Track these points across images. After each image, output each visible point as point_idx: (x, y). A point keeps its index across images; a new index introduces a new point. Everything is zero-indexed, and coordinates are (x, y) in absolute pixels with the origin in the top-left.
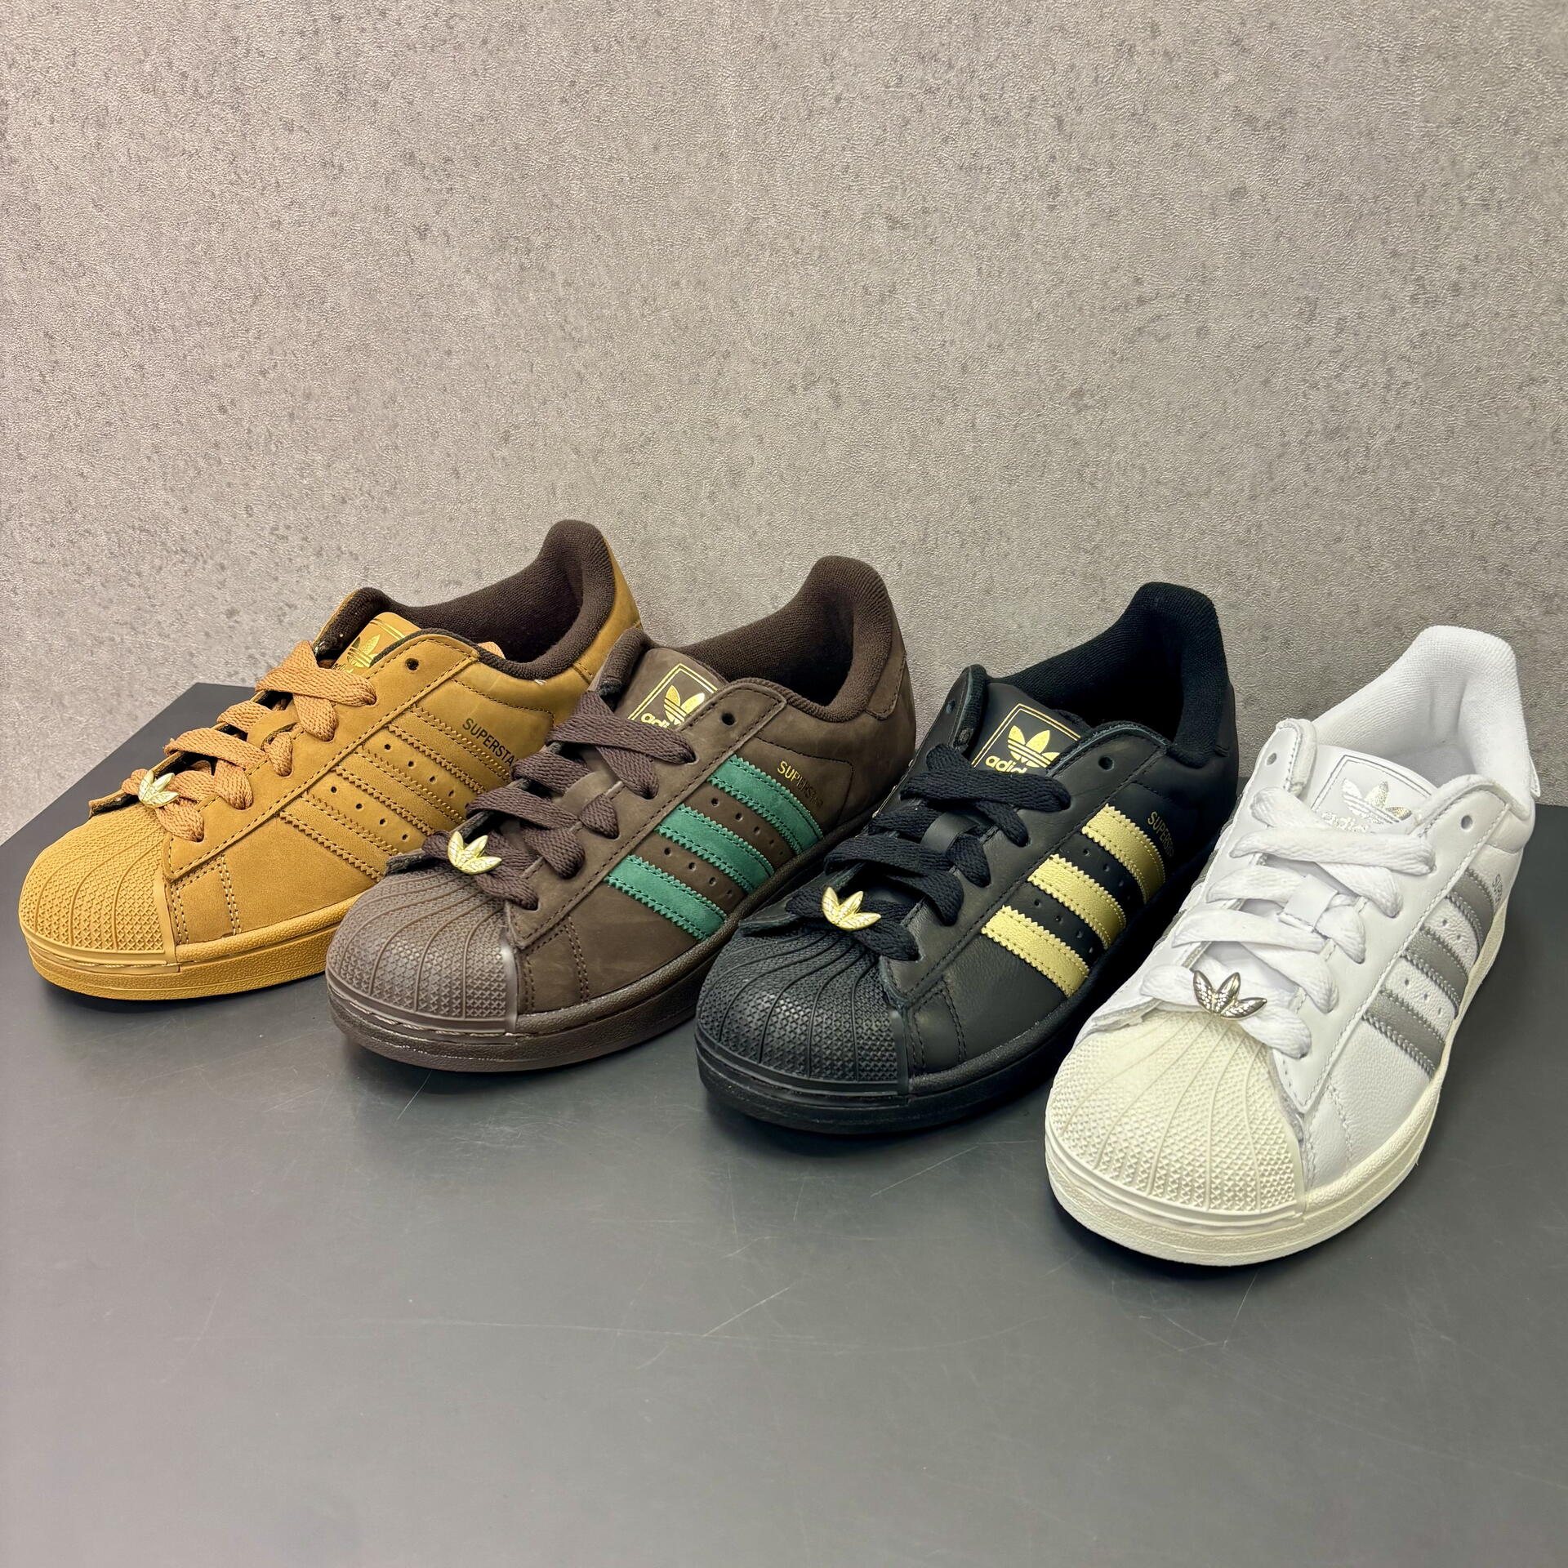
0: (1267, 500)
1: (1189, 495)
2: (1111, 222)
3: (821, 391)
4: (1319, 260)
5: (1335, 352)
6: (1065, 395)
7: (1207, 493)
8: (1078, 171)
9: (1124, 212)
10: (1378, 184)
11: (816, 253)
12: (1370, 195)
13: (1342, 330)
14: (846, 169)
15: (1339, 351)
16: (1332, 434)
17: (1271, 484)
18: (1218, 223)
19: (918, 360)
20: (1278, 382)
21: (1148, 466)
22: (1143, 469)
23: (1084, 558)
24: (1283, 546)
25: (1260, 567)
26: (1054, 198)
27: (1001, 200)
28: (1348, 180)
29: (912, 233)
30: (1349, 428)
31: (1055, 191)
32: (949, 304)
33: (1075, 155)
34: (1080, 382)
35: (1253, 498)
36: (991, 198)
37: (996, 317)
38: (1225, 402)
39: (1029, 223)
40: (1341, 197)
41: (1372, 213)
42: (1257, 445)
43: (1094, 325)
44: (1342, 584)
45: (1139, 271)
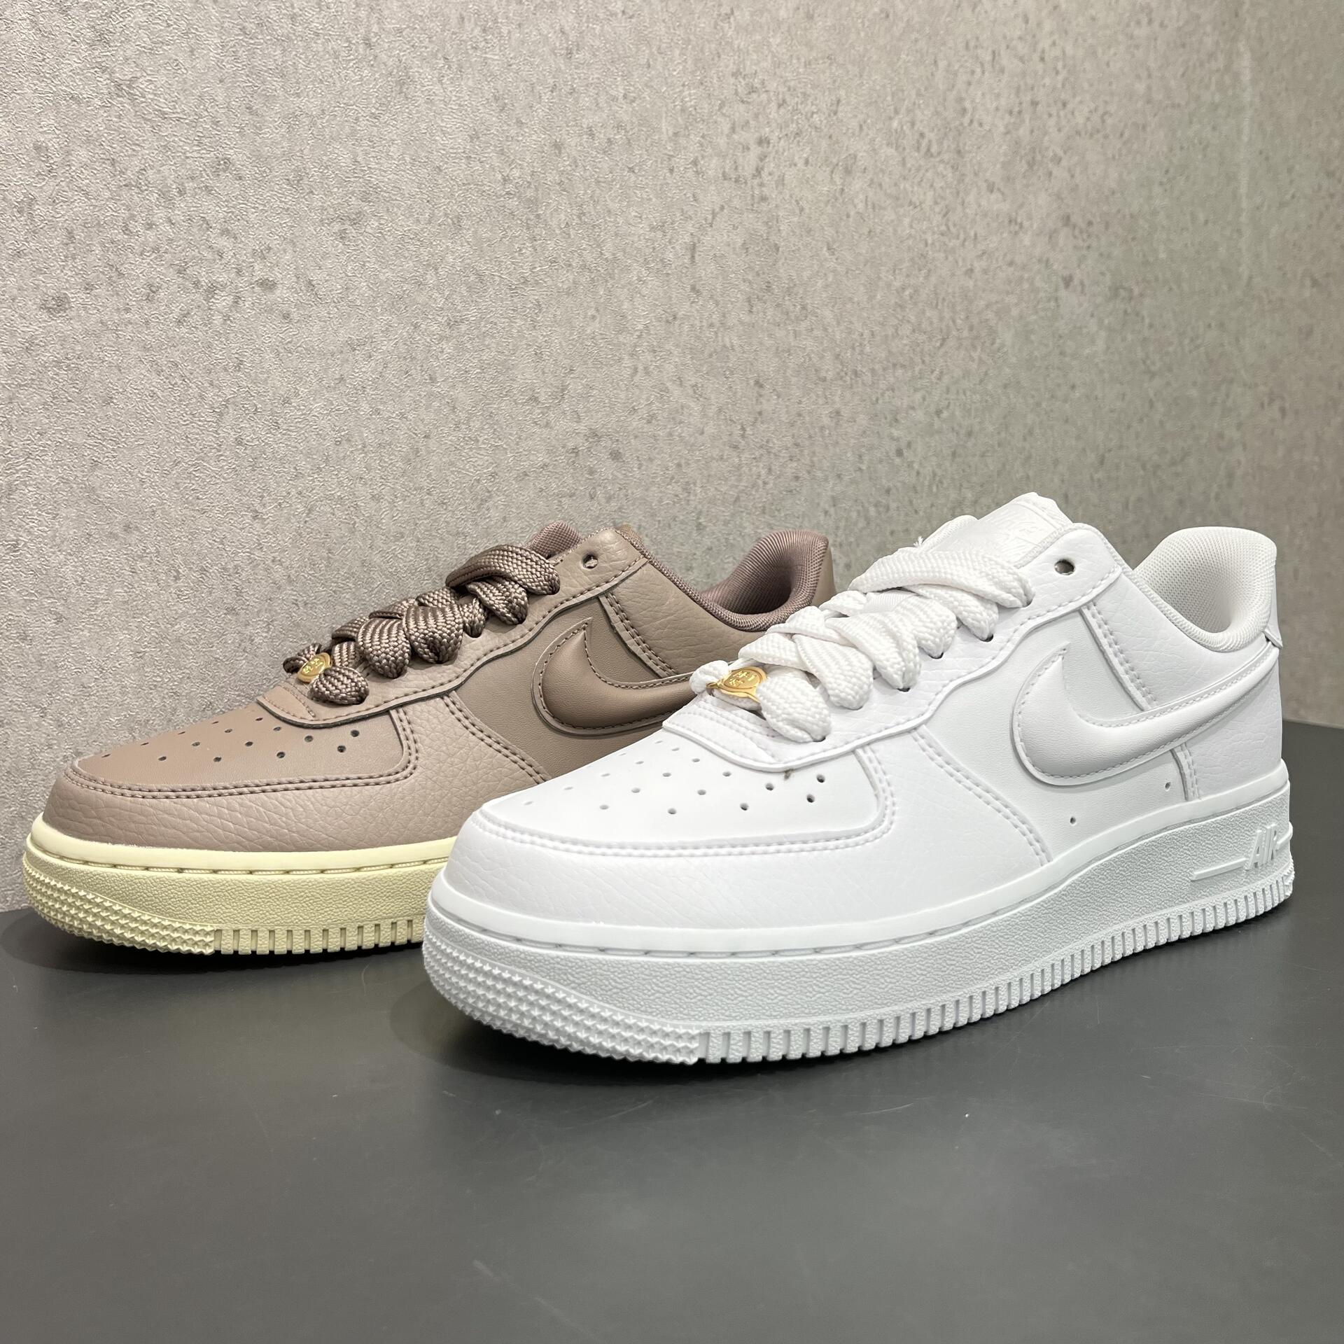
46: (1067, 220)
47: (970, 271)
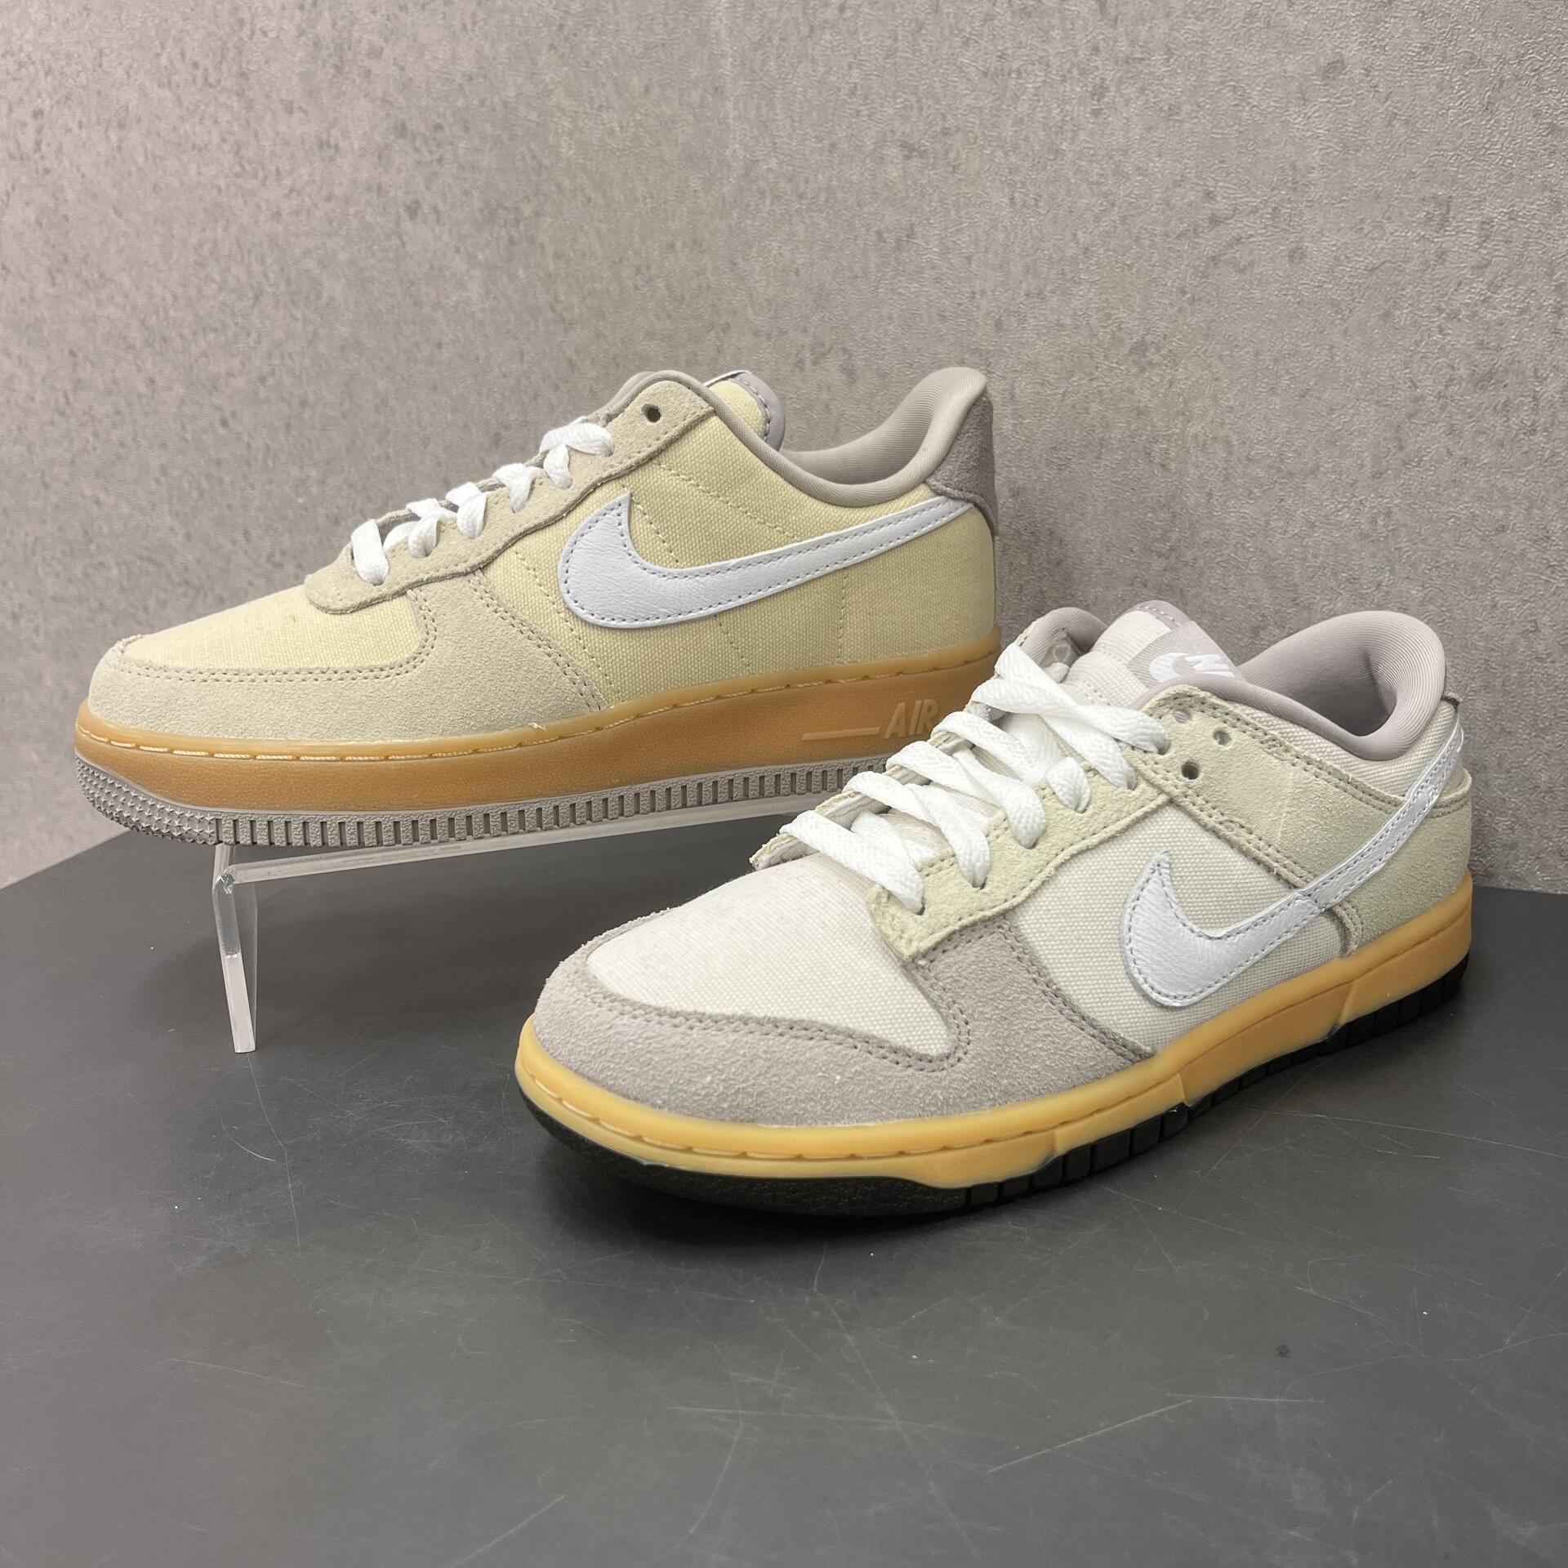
0: (1397, 477)
1: (1291, 475)
2: (1171, 123)
3: (832, 364)
4: (1448, 146)
5: (1479, 267)
6: (1124, 351)
7: (1315, 471)
8: (1127, 63)
9: (1187, 108)
10: (1522, 39)
11: (822, 197)
12: (1511, 55)
13: (1488, 237)
14: (853, 92)
15: (1486, 266)
16: (1485, 380)
17: (1402, 455)
18: (1310, 111)
19: (943, 318)
20: (1403, 316)
21: (1234, 439)
22: (1228, 443)
23: (1158, 564)
24: (1423, 541)
25: (1392, 571)
26: (1098, 100)
27: (1034, 109)
28: (1479, 37)
29: (931, 160)
30: (1506, 371)
31: (1099, 91)
32: (977, 245)
33: (1123, 45)
34: (1141, 332)
35: (1378, 475)
36: (1023, 108)
37: (1036, 256)
38: (1332, 347)
39: (1070, 134)
40: (1472, 60)
41: (1517, 78)
42: (1378, 402)
43: (1156, 257)
44: (1511, 591)
45: (1211, 183)
46: (402, 130)
47: (277, 216)
